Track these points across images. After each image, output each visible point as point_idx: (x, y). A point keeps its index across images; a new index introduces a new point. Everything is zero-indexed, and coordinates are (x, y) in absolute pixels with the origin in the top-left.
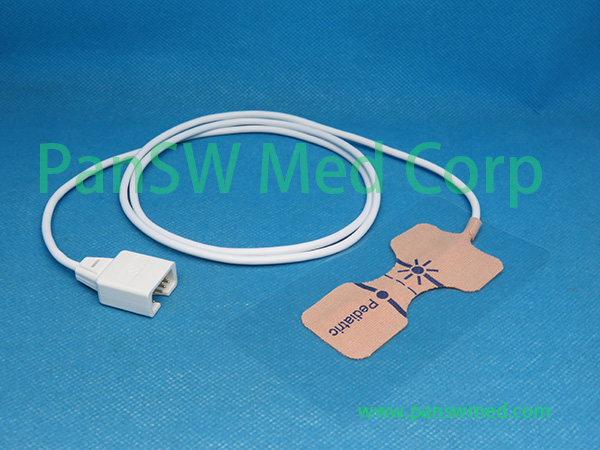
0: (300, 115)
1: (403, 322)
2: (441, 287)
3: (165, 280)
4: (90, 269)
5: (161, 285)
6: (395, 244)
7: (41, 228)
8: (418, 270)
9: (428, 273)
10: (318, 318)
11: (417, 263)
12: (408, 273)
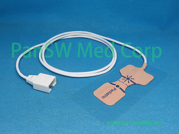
0: (92, 32)
1: (124, 94)
2: (135, 84)
3: (53, 82)
4: (30, 79)
5: (52, 84)
6: (121, 71)
7: (16, 66)
8: (128, 79)
9: (131, 80)
10: (99, 93)
11: (128, 77)
12: (125, 80)
